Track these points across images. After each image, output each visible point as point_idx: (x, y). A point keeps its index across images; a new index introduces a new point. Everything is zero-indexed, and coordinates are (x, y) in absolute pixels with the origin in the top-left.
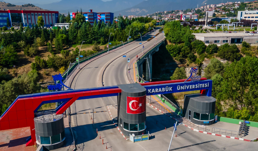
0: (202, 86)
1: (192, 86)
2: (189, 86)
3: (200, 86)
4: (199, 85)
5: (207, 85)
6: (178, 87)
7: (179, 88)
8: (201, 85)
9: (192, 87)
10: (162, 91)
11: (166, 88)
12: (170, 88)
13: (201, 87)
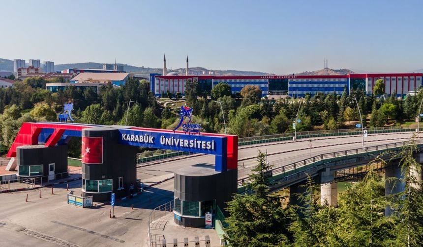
0: (201, 144)
1: (184, 142)
2: (178, 140)
3: (197, 144)
4: (195, 142)
5: (211, 144)
6: (161, 138)
7: (163, 141)
8: (199, 142)
9: (184, 144)
10: (139, 140)
11: (145, 137)
12: (150, 137)
13: (199, 147)
